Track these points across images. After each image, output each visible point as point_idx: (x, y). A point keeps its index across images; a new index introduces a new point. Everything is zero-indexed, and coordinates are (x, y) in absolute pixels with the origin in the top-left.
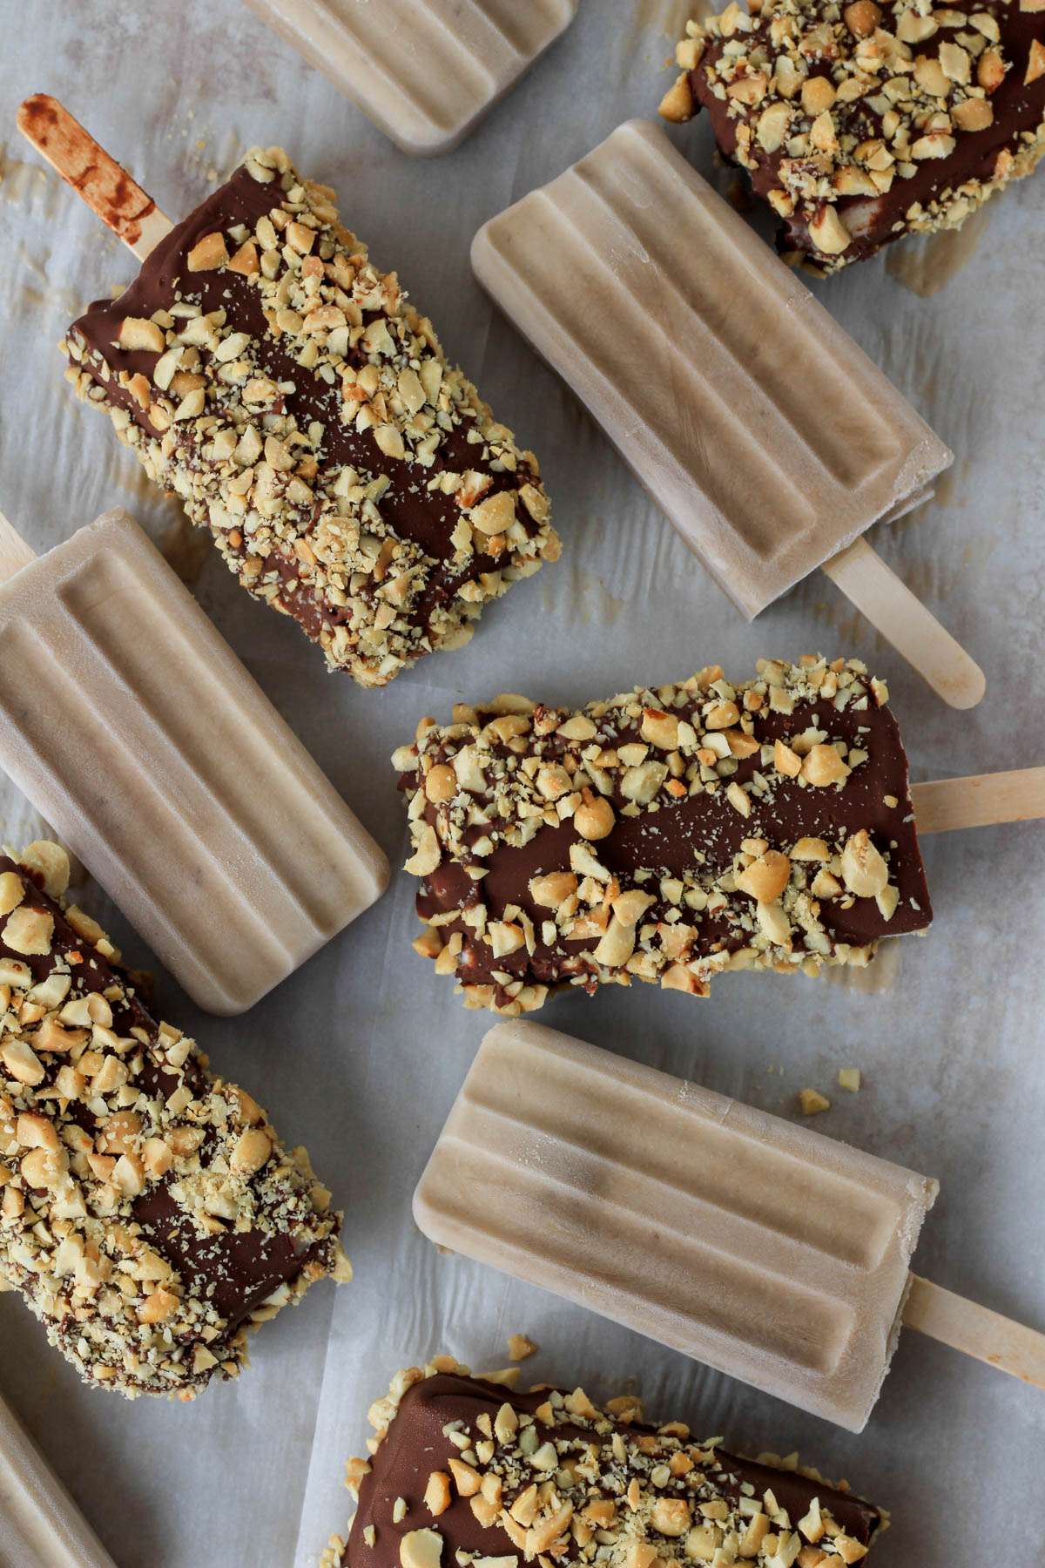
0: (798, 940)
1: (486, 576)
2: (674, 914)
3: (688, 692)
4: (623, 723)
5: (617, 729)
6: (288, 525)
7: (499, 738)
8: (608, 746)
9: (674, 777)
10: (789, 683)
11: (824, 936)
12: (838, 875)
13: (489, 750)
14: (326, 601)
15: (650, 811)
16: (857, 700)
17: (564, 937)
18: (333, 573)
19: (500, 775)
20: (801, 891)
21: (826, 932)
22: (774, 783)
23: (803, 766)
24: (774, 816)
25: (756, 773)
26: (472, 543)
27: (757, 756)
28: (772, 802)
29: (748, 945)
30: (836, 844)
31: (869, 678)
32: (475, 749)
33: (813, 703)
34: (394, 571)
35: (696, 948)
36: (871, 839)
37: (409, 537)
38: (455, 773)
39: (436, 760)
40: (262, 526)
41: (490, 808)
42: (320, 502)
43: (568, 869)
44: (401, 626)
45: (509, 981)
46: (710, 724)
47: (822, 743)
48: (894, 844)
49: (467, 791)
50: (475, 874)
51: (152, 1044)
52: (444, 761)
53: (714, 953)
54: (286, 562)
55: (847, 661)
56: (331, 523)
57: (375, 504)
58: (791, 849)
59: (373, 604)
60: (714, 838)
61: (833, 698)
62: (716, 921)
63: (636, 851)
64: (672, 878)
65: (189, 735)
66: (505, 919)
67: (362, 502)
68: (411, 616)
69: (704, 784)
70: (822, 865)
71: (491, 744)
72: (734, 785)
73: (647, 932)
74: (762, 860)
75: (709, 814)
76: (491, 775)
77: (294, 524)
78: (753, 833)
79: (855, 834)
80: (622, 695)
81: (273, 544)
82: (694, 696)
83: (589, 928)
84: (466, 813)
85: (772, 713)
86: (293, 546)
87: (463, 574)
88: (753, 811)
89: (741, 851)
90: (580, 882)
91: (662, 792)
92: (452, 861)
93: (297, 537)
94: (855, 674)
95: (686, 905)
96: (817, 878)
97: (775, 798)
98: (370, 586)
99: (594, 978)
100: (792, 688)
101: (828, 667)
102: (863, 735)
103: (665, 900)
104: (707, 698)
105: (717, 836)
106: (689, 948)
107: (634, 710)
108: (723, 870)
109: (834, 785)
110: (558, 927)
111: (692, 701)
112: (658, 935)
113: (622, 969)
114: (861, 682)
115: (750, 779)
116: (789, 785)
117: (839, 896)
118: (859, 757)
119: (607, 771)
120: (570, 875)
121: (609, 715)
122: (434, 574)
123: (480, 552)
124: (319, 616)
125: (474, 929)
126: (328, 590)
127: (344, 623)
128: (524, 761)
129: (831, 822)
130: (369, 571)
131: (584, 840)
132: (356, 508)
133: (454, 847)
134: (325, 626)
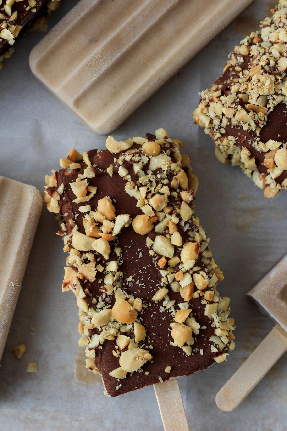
0: (94, 331)
1: (253, 161)
2: (101, 269)
3: (210, 264)
4: (190, 234)
5: (188, 231)
6: (267, 61)
7: (177, 174)
8: (179, 227)
9: (167, 261)
10: (220, 313)
11: (98, 344)
12: (129, 347)
13: (170, 170)
14: (232, 84)
15: (150, 251)
16: (216, 347)
17: (84, 217)
18: (247, 85)
19: (159, 176)
20: (119, 330)
21: (100, 344)
22: (170, 311)
23: (180, 324)
24: (154, 313)
25: (174, 301)
26: (269, 151)
27: (183, 301)
28: (161, 311)
29: (89, 307)
30: (144, 344)
31: (227, 352)
32: (170, 163)
33: (212, 326)
34: (251, 113)
35: (86, 281)
36: (148, 361)
37: (268, 119)
38: (157, 155)
39: (162, 146)
40: (265, 49)
41: (142, 173)
42: (280, 75)
43: (117, 214)
44: (225, 122)
45: (60, 193)
46: (196, 276)
47: (193, 332)
48: (147, 373)
49: (149, 161)
50: (109, 170)
51: (10, 22)
52: (163, 149)
53: (84, 290)
54: (249, 64)
55: (234, 341)
56: (271, 80)
57: (282, 101)
58: (139, 323)
59: (234, 105)
60: (140, 284)
61: (215, 335)
62: (100, 290)
63: (130, 247)
64: (118, 266)
65: (161, 30)
66: (89, 187)
67: (282, 95)
68: (230, 125)
69: (166, 276)
70: (133, 339)
71: (173, 171)
72: (167, 291)
73: (90, 257)
74: (132, 308)
75: (152, 281)
76: (158, 172)
77: (268, 64)
78: (145, 303)
79: (150, 353)
80: (204, 232)
81: (257, 56)
82: (208, 267)
83: (89, 228)
84: (138, 162)
85: (205, 306)
86: (257, 65)
87: (254, 149)
88: (155, 302)
89: (135, 298)
90: (111, 221)
91: (160, 256)
92: (115, 158)
93: (262, 66)
94: (228, 345)
95: (106, 274)
96: (126, 337)
97: (163, 312)
98: (243, 103)
99: (65, 234)
100: (218, 314)
101: (229, 331)
102: (199, 352)
103: (107, 264)
104: (208, 273)
105: (141, 286)
106: (84, 278)
107: (198, 238)
108: (125, 290)
109: (173, 340)
110: (88, 213)
111: (206, 266)
112: (89, 262)
113: (71, 247)
114: (225, 348)
115: (171, 299)
116: (170, 319)
117: (119, 349)
118: (187, 351)
119: (167, 228)
120: (114, 216)
121: (194, 227)
122: (252, 134)
123: (266, 156)
124: (225, 82)
125: (83, 173)
126: (238, 84)
127: (223, 94)
128: (167, 187)
129: (155, 341)
130: (250, 101)
131: (132, 220)
132: (280, 92)
133: (121, 158)
134: (220, 86)
